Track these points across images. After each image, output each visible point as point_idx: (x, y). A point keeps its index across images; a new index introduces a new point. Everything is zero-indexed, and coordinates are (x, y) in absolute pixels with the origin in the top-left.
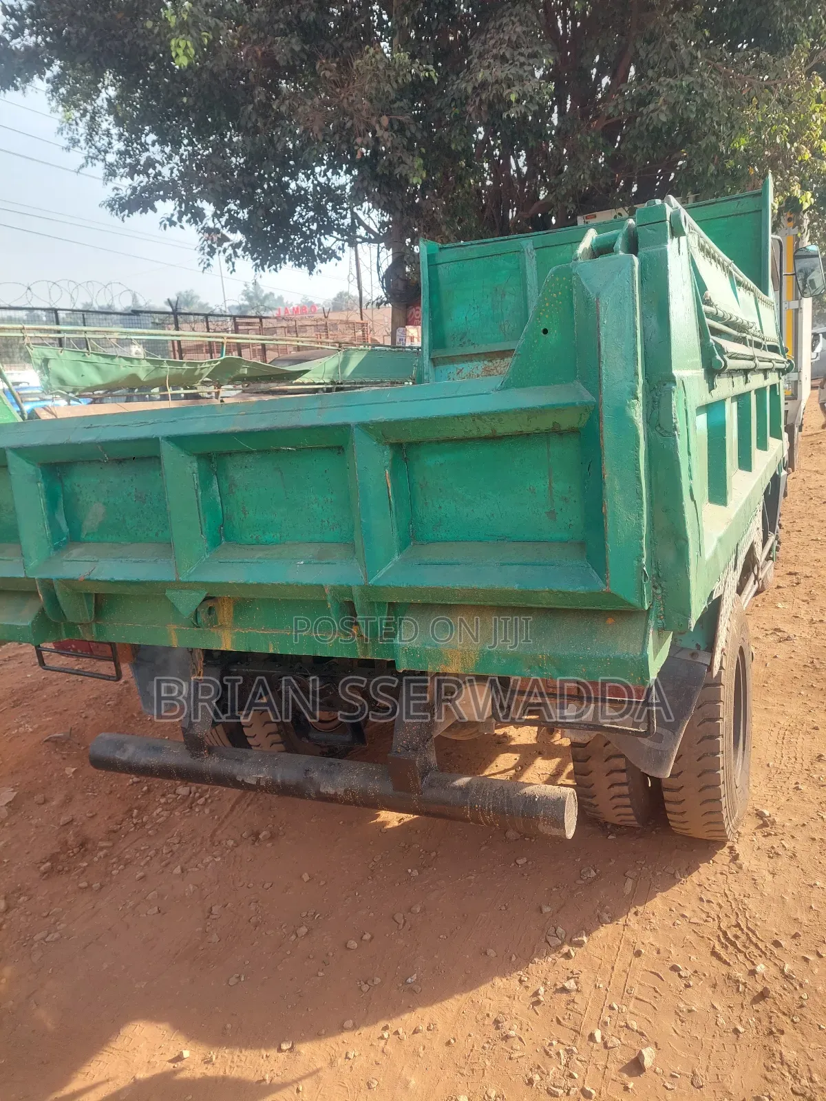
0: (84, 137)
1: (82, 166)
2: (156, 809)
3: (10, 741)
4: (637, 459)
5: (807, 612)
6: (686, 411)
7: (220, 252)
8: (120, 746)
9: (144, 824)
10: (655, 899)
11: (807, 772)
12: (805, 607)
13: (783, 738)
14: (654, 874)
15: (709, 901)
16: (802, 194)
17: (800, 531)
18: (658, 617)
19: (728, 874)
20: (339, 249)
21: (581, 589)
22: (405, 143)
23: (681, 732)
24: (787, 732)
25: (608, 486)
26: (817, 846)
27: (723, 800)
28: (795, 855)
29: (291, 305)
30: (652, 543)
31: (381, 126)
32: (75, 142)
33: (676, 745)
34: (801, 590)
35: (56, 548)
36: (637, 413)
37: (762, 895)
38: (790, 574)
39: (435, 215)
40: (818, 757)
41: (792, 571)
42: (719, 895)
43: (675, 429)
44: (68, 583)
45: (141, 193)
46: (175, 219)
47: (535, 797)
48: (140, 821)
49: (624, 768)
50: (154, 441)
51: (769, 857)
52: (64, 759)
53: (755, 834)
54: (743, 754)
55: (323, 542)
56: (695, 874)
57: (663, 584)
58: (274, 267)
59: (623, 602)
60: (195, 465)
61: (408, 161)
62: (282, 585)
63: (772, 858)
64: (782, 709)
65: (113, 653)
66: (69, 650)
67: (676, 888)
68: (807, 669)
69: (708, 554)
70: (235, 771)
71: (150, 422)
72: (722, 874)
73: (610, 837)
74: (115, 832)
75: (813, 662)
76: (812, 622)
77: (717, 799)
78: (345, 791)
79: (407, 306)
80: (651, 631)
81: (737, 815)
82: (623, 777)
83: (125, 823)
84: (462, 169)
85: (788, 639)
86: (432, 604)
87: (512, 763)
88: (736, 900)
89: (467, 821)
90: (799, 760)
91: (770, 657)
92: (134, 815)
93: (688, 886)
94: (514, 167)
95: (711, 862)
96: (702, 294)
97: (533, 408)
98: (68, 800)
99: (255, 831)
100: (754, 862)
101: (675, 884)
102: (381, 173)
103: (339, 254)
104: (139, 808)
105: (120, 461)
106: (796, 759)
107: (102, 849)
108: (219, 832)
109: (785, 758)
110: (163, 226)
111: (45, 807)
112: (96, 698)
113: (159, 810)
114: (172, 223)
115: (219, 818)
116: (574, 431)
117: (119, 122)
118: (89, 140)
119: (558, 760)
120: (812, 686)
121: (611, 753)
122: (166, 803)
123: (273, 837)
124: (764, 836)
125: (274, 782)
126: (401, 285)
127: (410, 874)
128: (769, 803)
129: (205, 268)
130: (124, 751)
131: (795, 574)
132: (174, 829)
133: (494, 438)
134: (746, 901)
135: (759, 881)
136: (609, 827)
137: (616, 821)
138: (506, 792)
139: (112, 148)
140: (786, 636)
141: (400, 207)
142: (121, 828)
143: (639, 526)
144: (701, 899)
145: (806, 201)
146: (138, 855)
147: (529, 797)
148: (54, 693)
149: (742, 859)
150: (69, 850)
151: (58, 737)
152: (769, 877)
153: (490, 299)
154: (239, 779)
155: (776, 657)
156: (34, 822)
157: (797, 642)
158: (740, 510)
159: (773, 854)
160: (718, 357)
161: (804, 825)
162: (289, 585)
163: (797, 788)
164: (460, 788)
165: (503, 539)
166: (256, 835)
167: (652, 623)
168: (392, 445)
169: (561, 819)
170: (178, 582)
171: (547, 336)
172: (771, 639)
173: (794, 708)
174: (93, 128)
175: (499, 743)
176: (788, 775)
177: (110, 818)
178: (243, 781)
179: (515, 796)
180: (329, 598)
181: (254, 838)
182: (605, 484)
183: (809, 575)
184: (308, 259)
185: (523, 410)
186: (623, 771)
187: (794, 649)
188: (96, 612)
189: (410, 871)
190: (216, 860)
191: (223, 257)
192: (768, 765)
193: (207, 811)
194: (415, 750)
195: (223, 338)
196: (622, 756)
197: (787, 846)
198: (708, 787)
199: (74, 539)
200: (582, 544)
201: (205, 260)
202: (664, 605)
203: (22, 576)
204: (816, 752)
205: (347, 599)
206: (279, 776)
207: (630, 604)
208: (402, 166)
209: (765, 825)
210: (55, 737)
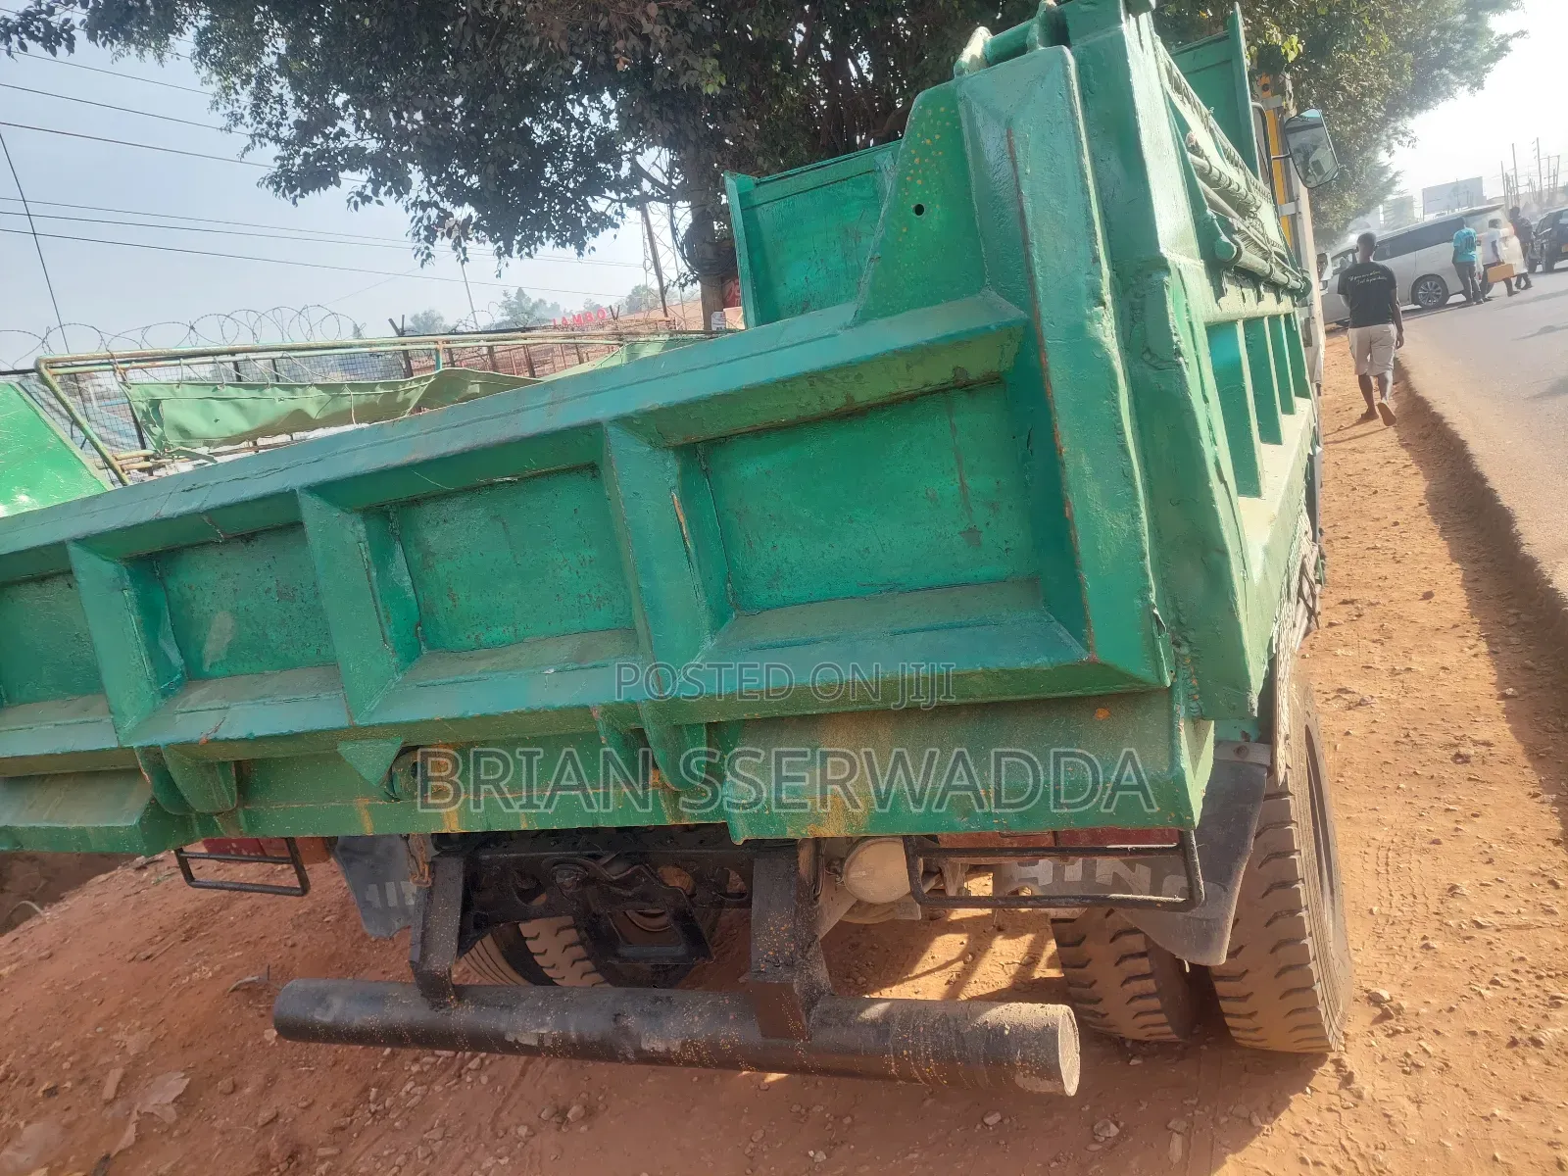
0: (248, 111)
1: (247, 149)
2: (405, 1083)
3: (179, 996)
4: (1117, 414)
5: (1384, 659)
6: (1190, 323)
7: (443, 234)
8: (321, 999)
9: (387, 1111)
10: (1225, 1167)
11: (1438, 917)
12: (1377, 649)
13: (1387, 864)
14: (1215, 1121)
15: (1317, 1164)
16: (1285, 38)
17: (1347, 538)
18: (1189, 697)
19: (1341, 1110)
20: (616, 213)
21: (1042, 661)
22: (689, 41)
23: (1235, 884)
24: (1390, 854)
25: (1070, 468)
26: (1481, 1044)
27: (1318, 987)
28: (1447, 1065)
29: (571, 313)
30: (1160, 565)
31: (649, 18)
32: (237, 119)
33: (1229, 908)
34: (1367, 625)
35: (165, 694)
36: (1106, 329)
37: (1405, 1142)
38: (1345, 602)
39: (745, 143)
40: (1450, 890)
41: (1348, 598)
42: (1331, 1149)
43: (1178, 353)
44: (185, 748)
45: (315, 161)
46: (368, 192)
47: (1003, 1028)
48: (381, 1107)
49: (1142, 948)
50: (288, 497)
51: (1404, 1072)
52: (262, 1016)
53: (1372, 1033)
54: (1333, 901)
55: (586, 631)
56: (1284, 1115)
57: (1191, 635)
58: (526, 250)
59: (1124, 677)
60: (361, 527)
61: (697, 66)
62: (521, 714)
63: (1409, 1073)
64: (1374, 815)
65: (292, 852)
66: (227, 852)
67: (1256, 1143)
68: (1402, 747)
69: (1256, 572)
70: (503, 1026)
71: (283, 466)
72: (1330, 1110)
73: (1134, 1062)
74: (343, 1129)
75: (1408, 736)
76: (1393, 672)
77: (1308, 988)
78: (683, 1044)
79: (723, 280)
80: (1182, 724)
81: (1341, 1008)
82: (1145, 965)
83: (358, 1113)
84: (777, 75)
85: (1361, 703)
86: (782, 718)
87: (957, 951)
88: (1361, 1156)
89: (893, 1078)
90: (1421, 899)
91: (1339, 735)
92: (371, 1098)
93: (1276, 1137)
94: (854, 74)
95: (1308, 1090)
96: (1184, 136)
97: (913, 347)
98: (271, 1080)
99: (560, 1108)
100: (1381, 1083)
101: (1253, 1137)
102: (659, 90)
103: (617, 219)
104: (378, 1085)
105: (248, 538)
106: (1415, 897)
107: (323, 1160)
108: (504, 1114)
109: (1397, 896)
110: (352, 205)
111: (236, 1097)
112: (308, 914)
113: (408, 1087)
114: (366, 199)
115: (503, 1089)
116: (993, 381)
117: (296, 84)
118: (256, 111)
119: (1029, 937)
120: (1415, 773)
121: (1119, 928)
122: (421, 1073)
123: (590, 1113)
124: (1388, 1036)
125: (565, 1039)
126: (709, 252)
127: (813, 1158)
128: (1385, 978)
129: (423, 261)
130: (328, 1007)
131: (1352, 602)
132: (434, 1115)
133: (851, 414)
134: (1381, 1156)
135: (1397, 1117)
136: (1128, 1045)
137: (1141, 1035)
138: (952, 1023)
139: (287, 118)
140: (1357, 698)
141: (693, 137)
142: (352, 1121)
143: (1136, 536)
144: (1303, 1161)
145: (1292, 49)
146: (379, 1165)
147: (993, 1028)
148: (245, 912)
149: (1359, 1081)
150: (273, 1167)
151: (253, 982)
152: (1412, 1109)
153: (838, 246)
154: (510, 1038)
155: (1348, 733)
156: (219, 1124)
157: (1377, 705)
158: (1283, 503)
159: (1410, 1067)
160: (1224, 239)
161: (1451, 1010)
162: (533, 713)
163: (1427, 947)
164: (873, 1023)
165: (893, 588)
166: (561, 1113)
167: (1181, 710)
168: (679, 450)
169: (1054, 1062)
170: (355, 728)
171: (923, 216)
172: (1335, 705)
173: (1394, 812)
174: (261, 97)
175: (931, 919)
176: (1407, 926)
177: (334, 1106)
178: (516, 1041)
179: (969, 1029)
180: (601, 727)
181: (559, 1120)
182: (1063, 464)
183: (1373, 601)
184: (575, 232)
185: (899, 353)
186: (1143, 955)
187: (1374, 718)
188: (240, 791)
189: (811, 1153)
190: (502, 1162)
191: (448, 242)
192: (1371, 912)
193: (484, 1080)
194: (790, 965)
195: (436, 342)
196: (1135, 931)
197: (1429, 1048)
198: (1290, 968)
199: (193, 675)
200: (1033, 582)
201: (423, 249)
202: (1196, 673)
203: (114, 745)
204: (1445, 880)
205: (633, 725)
206: (572, 1029)
207: (1141, 682)
208: (689, 73)
209: (1386, 1016)
210: (247, 983)
